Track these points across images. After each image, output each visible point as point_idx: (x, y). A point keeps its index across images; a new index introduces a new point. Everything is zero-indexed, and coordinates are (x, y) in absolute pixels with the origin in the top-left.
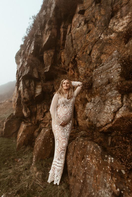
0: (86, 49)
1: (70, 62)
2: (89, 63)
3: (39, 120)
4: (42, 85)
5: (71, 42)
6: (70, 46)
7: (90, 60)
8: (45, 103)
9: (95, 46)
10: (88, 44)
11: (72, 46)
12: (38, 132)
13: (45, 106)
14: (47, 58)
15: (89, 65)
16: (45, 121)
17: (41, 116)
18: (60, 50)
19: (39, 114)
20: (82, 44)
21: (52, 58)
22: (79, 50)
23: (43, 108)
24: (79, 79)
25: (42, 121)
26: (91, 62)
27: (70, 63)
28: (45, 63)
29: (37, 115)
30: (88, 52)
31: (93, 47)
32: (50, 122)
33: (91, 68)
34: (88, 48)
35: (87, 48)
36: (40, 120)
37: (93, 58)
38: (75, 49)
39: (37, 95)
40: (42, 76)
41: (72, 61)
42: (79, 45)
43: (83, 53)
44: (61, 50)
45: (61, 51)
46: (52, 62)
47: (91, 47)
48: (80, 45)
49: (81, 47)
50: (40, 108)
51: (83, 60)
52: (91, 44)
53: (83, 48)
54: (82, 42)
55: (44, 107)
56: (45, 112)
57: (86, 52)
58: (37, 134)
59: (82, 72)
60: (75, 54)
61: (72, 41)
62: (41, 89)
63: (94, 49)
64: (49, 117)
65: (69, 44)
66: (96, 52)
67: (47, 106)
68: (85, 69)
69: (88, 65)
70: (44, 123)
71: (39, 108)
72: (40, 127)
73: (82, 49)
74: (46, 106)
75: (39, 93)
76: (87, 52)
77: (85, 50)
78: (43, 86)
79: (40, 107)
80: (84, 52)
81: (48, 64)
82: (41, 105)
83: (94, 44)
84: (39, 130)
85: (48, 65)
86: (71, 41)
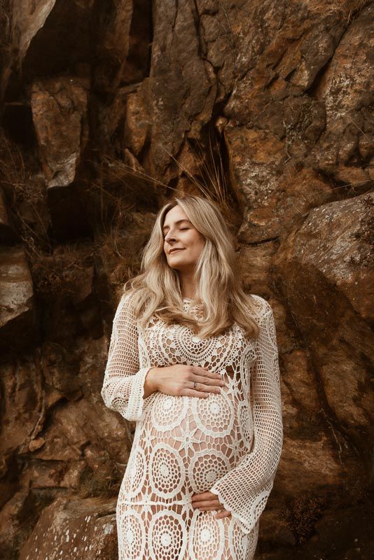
0: (287, 61)
1: (182, 145)
2: (305, 138)
3: (18, 449)
4: (30, 265)
5: (194, 29)
6: (184, 55)
7: (316, 123)
8: (53, 357)
9: (354, 38)
10: (306, 31)
11: (202, 53)
12: (18, 517)
13: (52, 374)
14: (51, 114)
15: (309, 149)
16: (52, 451)
17: (29, 426)
18: (117, 83)
19: (17, 419)
20: (267, 34)
21: (82, 122)
22: (242, 74)
23: (37, 388)
24: (242, 229)
25: (39, 456)
26: (321, 132)
27: (186, 148)
28: (47, 141)
29: (7, 422)
30: (304, 79)
31: (335, 43)
32: (83, 455)
33: (323, 165)
34: (303, 52)
35: (298, 56)
36: (22, 450)
37: (338, 107)
38: (217, 70)
39: (9, 318)
40: (26, 217)
41: (198, 137)
42: (247, 39)
43: (269, 86)
44: (123, 84)
45: (123, 91)
46: (85, 139)
47: (323, 44)
48: (249, 42)
49: (261, 52)
50: (22, 387)
51: (267, 127)
52: (327, 29)
53: (269, 55)
54: (263, 22)
55: (44, 379)
56: (50, 403)
57: (288, 78)
58: (12, 531)
59: (263, 188)
60: (218, 94)
61: (198, 24)
62: (29, 284)
63: (345, 57)
64: (78, 431)
65: (176, 42)
66: (359, 70)
67: (67, 375)
68: (279, 173)
69: (299, 150)
70: (48, 461)
71: (15, 385)
72: (27, 484)
73: (263, 61)
74: (57, 374)
75: (20, 306)
76: (293, 81)
77: (283, 70)
78: (35, 267)
79: (19, 379)
80: (276, 77)
81: (61, 147)
82: (29, 368)
83: (346, 29)
84: (25, 504)
85: (67, 155)
86: (191, 21)
